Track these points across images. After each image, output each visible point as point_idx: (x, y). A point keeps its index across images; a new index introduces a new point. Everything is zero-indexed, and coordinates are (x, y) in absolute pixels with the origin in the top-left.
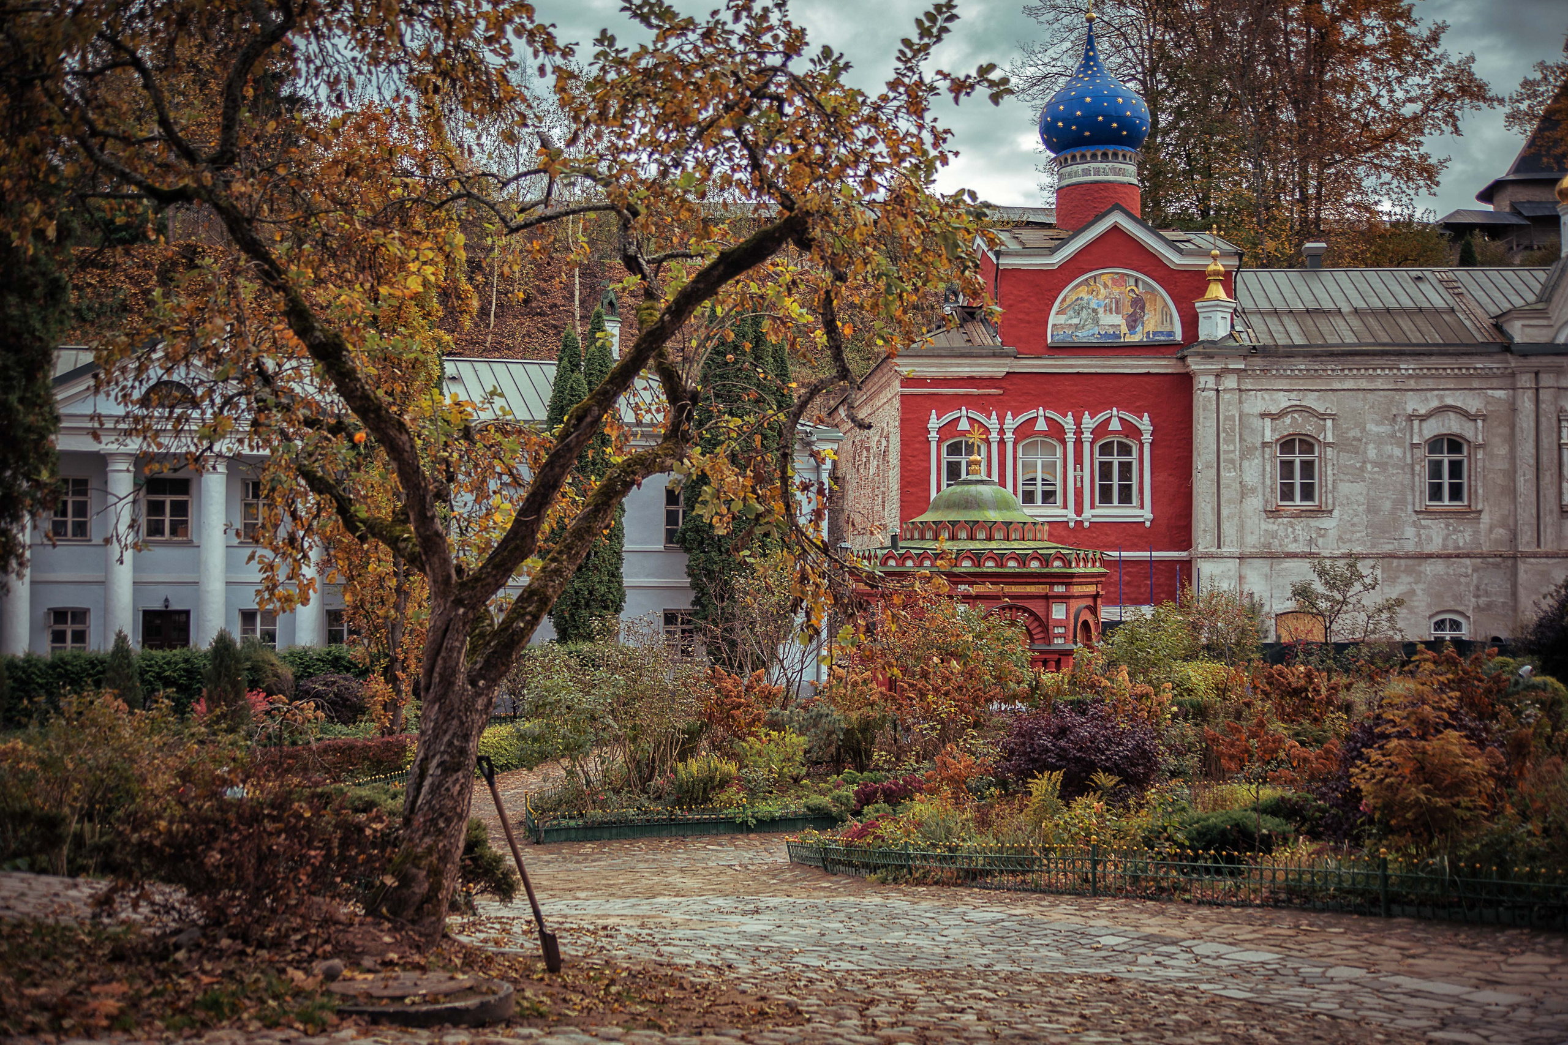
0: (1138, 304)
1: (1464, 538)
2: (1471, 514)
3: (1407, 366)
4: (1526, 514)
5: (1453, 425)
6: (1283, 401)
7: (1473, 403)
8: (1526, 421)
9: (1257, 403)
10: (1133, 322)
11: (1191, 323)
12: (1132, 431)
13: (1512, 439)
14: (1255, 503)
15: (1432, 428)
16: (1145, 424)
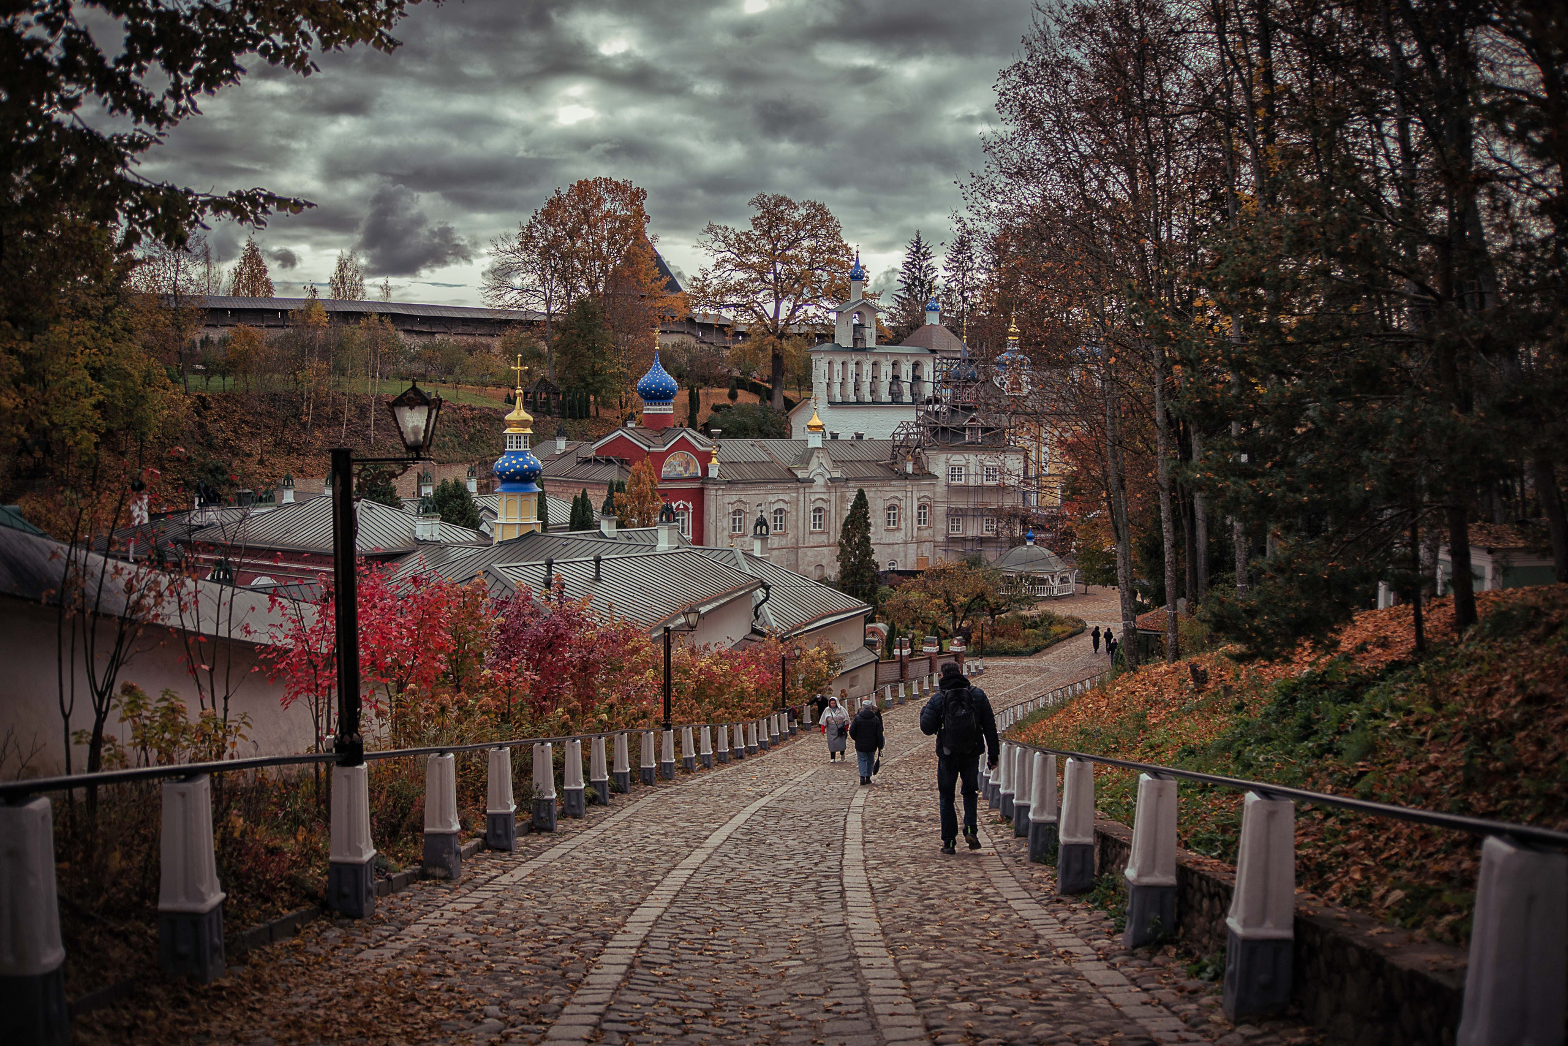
0: (688, 463)
1: (783, 543)
2: (785, 534)
3: (770, 486)
4: (801, 534)
5: (782, 505)
6: (735, 498)
7: (787, 498)
8: (801, 504)
9: (727, 499)
10: (686, 469)
11: (705, 470)
12: (686, 508)
13: (797, 510)
14: (726, 533)
15: (776, 507)
16: (690, 506)
